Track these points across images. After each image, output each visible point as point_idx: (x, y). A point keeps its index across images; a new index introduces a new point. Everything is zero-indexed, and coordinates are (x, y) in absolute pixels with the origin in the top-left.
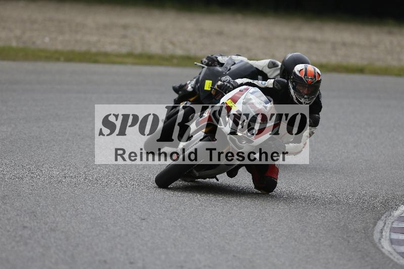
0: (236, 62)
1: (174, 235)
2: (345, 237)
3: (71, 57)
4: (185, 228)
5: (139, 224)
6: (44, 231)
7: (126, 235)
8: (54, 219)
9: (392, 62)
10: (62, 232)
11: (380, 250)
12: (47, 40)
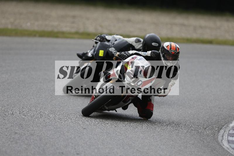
0: (117, 39)
1: (103, 138)
2: (202, 139)
3: (43, 34)
4: (109, 133)
5: (82, 131)
6: (27, 135)
7: (75, 138)
8: (33, 128)
9: (228, 37)
10: (38, 136)
11: (222, 147)
12: (29, 24)
